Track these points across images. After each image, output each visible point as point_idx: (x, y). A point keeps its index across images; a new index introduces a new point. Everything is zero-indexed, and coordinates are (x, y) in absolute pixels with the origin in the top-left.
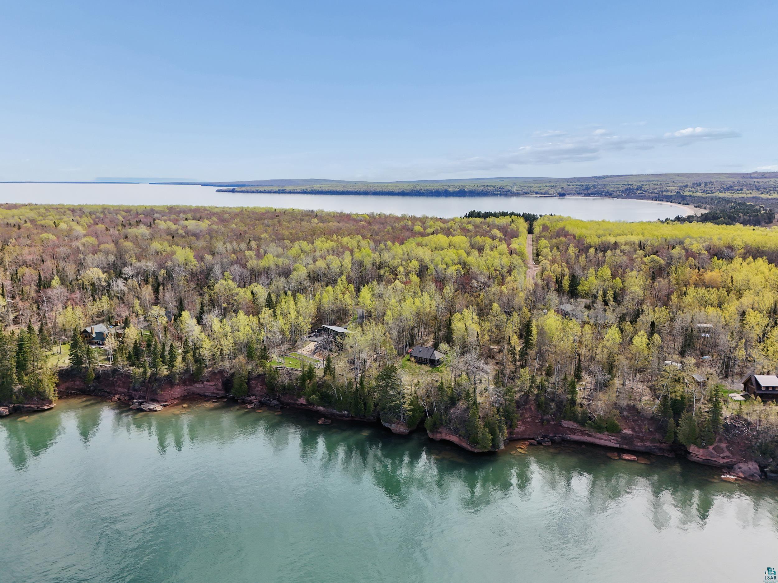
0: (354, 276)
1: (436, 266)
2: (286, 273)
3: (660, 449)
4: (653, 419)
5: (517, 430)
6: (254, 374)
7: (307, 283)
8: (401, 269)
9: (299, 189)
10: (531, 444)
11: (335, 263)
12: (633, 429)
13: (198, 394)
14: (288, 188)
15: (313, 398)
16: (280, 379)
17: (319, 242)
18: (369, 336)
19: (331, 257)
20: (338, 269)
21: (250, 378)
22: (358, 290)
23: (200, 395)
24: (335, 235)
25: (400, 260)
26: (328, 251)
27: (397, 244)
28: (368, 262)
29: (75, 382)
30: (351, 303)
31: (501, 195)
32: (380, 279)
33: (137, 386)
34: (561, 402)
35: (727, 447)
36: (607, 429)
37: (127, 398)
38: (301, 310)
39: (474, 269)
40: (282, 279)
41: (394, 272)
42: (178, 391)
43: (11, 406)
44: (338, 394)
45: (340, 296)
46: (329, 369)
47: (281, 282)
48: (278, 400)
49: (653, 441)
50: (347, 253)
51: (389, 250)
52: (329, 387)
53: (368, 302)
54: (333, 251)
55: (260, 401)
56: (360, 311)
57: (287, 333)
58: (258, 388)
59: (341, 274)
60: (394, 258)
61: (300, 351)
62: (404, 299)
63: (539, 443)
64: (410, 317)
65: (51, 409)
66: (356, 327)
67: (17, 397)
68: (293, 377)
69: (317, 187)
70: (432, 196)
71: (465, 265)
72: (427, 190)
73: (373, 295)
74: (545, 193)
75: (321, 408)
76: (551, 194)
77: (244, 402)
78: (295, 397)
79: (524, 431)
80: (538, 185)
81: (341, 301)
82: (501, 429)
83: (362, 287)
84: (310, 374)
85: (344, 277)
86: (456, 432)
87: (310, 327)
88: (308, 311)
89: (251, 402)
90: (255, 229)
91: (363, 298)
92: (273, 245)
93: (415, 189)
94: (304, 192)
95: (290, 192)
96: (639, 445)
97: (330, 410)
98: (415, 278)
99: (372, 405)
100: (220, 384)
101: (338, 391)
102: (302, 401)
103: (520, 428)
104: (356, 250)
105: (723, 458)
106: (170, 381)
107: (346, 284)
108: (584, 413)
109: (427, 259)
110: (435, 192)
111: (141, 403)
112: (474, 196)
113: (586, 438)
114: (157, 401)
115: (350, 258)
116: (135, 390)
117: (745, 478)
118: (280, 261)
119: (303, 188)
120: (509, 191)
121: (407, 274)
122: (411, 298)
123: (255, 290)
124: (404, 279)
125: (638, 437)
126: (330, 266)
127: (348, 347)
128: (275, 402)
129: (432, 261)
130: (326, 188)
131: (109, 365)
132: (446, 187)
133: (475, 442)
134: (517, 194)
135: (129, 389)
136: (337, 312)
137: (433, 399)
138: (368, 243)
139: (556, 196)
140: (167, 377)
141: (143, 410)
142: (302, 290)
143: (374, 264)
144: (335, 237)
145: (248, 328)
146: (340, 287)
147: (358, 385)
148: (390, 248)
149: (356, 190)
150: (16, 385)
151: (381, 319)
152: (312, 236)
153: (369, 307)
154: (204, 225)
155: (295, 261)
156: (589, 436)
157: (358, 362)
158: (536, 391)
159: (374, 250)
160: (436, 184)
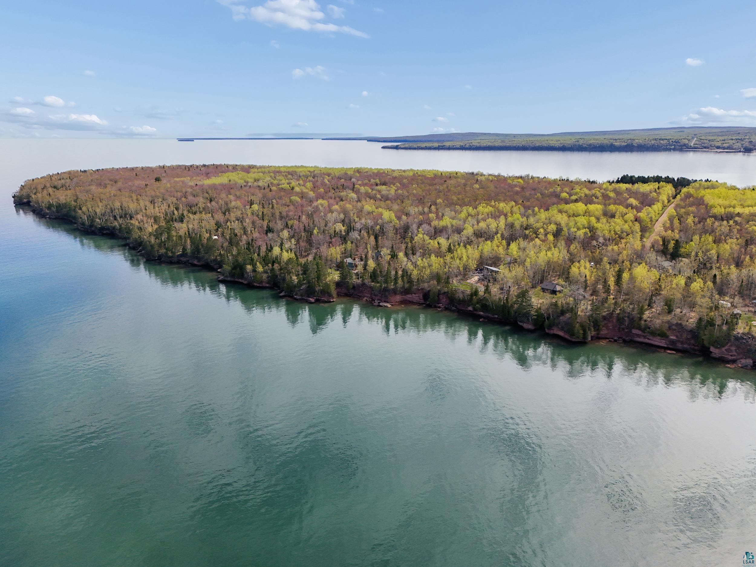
0: (506, 234)
1: (569, 229)
2: (459, 231)
3: (693, 349)
4: (691, 331)
5: (602, 333)
6: (442, 292)
7: (473, 238)
8: (542, 230)
9: (458, 144)
10: (610, 341)
11: (493, 224)
12: (677, 336)
13: (409, 301)
14: (447, 144)
15: (477, 307)
16: (457, 295)
17: (481, 208)
18: (514, 273)
19: (490, 220)
20: (495, 229)
21: (439, 293)
22: (508, 244)
23: (410, 302)
24: (493, 201)
25: (542, 224)
26: (488, 215)
27: (542, 210)
28: (517, 225)
29: (342, 289)
30: (503, 253)
31: (674, 150)
32: (525, 237)
33: (376, 293)
34: (633, 319)
35: (735, 350)
36: (659, 335)
37: (370, 300)
38: (470, 256)
39: (599, 233)
40: (456, 235)
41: (536, 233)
42: (398, 298)
43: (315, 298)
44: (492, 305)
45: (496, 248)
46: (487, 290)
47: (456, 237)
48: (455, 307)
49: (689, 345)
50: (502, 217)
51: (534, 214)
52: (487, 300)
53: (515, 253)
54: (492, 215)
55: (445, 307)
56: (509, 259)
57: (461, 269)
58: (444, 300)
59: (497, 233)
60: (537, 222)
61: (468, 281)
62: (540, 251)
63: (615, 341)
64: (543, 264)
65: (333, 301)
66: (506, 268)
67: (318, 294)
68: (465, 295)
69: (475, 143)
70: (595, 151)
71: (592, 229)
72: (590, 145)
73: (519, 248)
74: (728, 148)
75: (482, 313)
76: (735, 149)
77: (435, 307)
78: (466, 306)
79: (607, 334)
80: (723, 138)
81: (496, 251)
82: (589, 329)
83: (511, 242)
84: (476, 293)
85: (499, 235)
86: (562, 329)
87: (475, 266)
88: (474, 256)
89: (439, 307)
90: (430, 194)
91: (512, 249)
92: (447, 209)
93: (577, 143)
94: (462, 148)
95: (449, 148)
96: (679, 346)
97: (487, 314)
98: (551, 237)
99: (513, 312)
100: (421, 296)
101: (492, 304)
102: (470, 308)
103: (604, 332)
104: (509, 214)
105: (731, 356)
106: (395, 292)
107: (500, 240)
108: (646, 325)
109: (563, 224)
110: (599, 147)
111: (379, 303)
112: (643, 151)
113: (646, 341)
114: (388, 302)
115: (504, 221)
116: (375, 296)
117: (742, 367)
118: (454, 222)
119: (462, 144)
120: (685, 145)
121: (546, 235)
122: (545, 251)
123: (440, 241)
124: (543, 238)
125: (679, 341)
126: (490, 227)
127: (500, 279)
128: (454, 308)
129: (567, 225)
130: (484, 144)
131: (359, 281)
132: (612, 141)
133: (572, 334)
134: (694, 149)
135: (371, 295)
136: (493, 259)
137: (550, 311)
138: (519, 208)
139: (740, 152)
140: (393, 289)
141: (381, 306)
142: (469, 242)
143: (522, 226)
144: (493, 203)
145: (437, 265)
146: (496, 241)
147: (505, 301)
148: (536, 213)
149: (515, 145)
150: (317, 287)
151: (522, 263)
152: (475, 201)
153: (515, 256)
154: (392, 191)
155: (465, 222)
156: (649, 339)
157: (506, 289)
158: (618, 312)
159: (523, 215)
160: (602, 137)
